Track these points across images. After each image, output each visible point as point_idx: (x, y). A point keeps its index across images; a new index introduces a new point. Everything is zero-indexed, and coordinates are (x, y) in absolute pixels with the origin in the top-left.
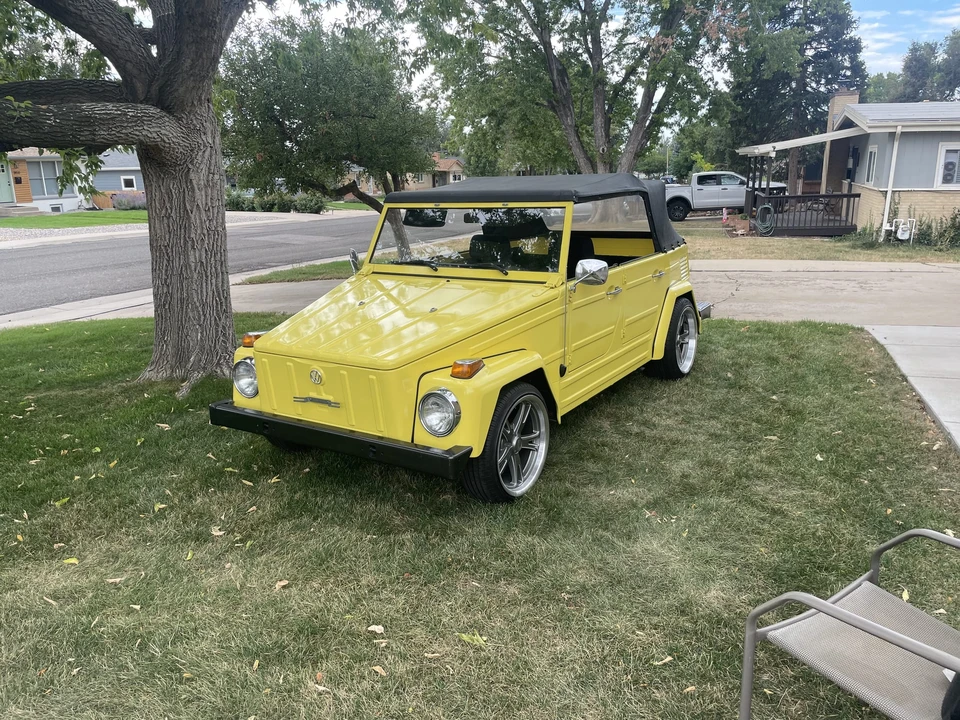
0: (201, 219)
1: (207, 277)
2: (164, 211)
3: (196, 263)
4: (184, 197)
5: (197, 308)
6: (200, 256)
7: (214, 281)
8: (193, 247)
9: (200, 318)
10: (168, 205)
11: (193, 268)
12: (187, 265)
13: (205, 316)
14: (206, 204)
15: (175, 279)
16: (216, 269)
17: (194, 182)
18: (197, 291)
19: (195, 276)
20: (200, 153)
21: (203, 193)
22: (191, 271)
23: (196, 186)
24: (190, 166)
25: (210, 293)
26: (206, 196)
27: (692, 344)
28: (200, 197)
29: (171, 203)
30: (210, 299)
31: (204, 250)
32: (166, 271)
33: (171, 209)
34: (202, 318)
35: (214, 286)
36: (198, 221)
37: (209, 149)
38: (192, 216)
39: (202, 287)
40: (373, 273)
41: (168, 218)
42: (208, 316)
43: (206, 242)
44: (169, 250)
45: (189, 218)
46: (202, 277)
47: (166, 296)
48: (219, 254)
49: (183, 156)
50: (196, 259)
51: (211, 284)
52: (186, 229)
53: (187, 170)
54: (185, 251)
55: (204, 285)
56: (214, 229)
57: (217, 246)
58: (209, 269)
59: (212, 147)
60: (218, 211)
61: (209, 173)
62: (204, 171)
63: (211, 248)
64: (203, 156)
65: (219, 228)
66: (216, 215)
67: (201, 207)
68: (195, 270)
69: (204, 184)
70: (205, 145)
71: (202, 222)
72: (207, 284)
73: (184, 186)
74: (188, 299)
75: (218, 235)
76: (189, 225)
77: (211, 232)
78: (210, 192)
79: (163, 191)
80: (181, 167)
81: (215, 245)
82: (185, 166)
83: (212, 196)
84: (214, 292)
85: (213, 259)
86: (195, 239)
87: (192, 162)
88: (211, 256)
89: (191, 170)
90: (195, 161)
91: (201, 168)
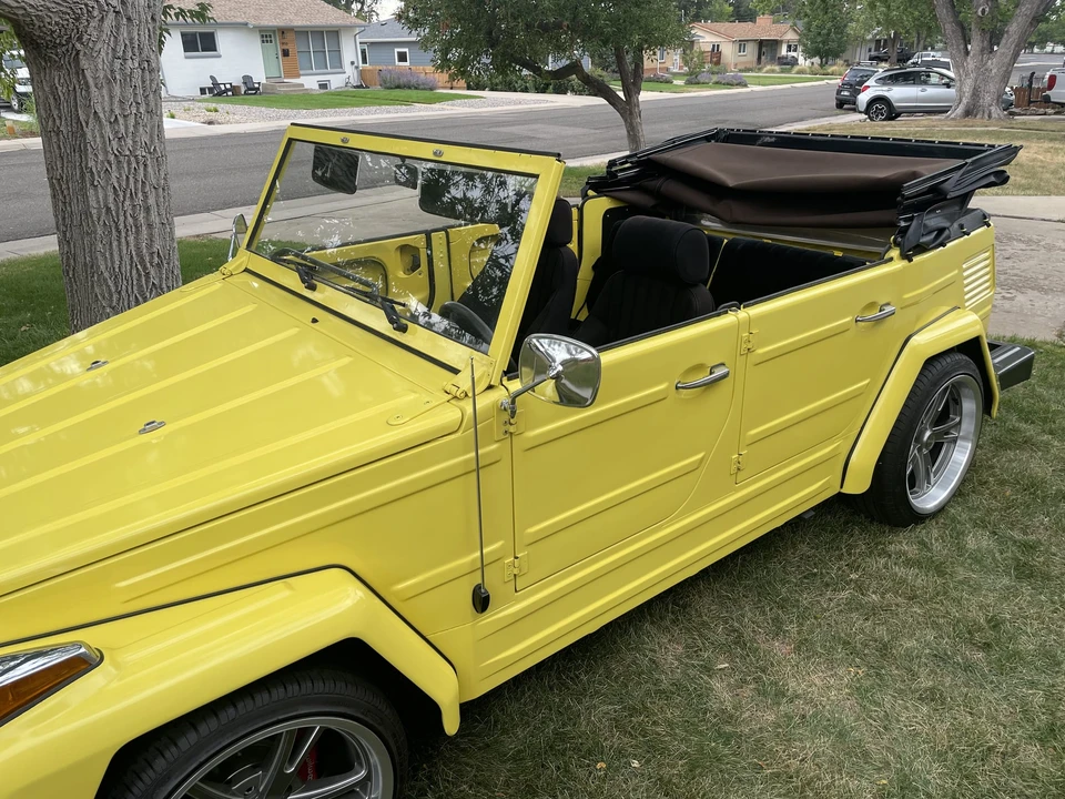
0: (102, 136)
1: (120, 232)
2: (50, 123)
3: (99, 209)
4: (75, 99)
5: (105, 280)
6: (106, 196)
7: (131, 239)
8: (92, 184)
9: (111, 296)
10: (55, 113)
11: (95, 219)
12: (88, 214)
13: (119, 293)
14: (112, 111)
15: (76, 231)
16: (135, 218)
17: (88, 74)
18: (104, 255)
19: (100, 231)
20: (92, 24)
21: (105, 91)
22: (93, 222)
23: (90, 81)
24: (78, 46)
25: (126, 259)
26: (111, 98)
27: (960, 457)
28: (100, 100)
29: (59, 109)
30: (126, 268)
31: (110, 189)
32: (64, 219)
33: (60, 118)
34: (115, 297)
35: (132, 247)
36: (98, 139)
37: (111, 16)
38: (89, 136)
39: (111, 248)
40: (246, 270)
41: (58, 135)
42: (123, 293)
43: (115, 174)
44: (64, 187)
45: (84, 135)
46: (110, 232)
47: (68, 258)
48: (140, 195)
49: (63, 30)
50: (99, 202)
51: (127, 243)
52: (83, 152)
53: (74, 52)
54: (83, 189)
55: (115, 244)
56: (128, 153)
57: (136, 181)
58: (122, 218)
59: (117, 13)
60: (137, 123)
61: (114, 57)
62: (104, 55)
63: (124, 184)
64: (100, 29)
65: (138, 153)
66: (132, 129)
67: (101, 115)
68: (99, 219)
69: (106, 76)
70: (101, 9)
71: (104, 142)
72: (119, 242)
73: (74, 81)
74: (92, 266)
75: (138, 163)
76: (85, 146)
77: (122, 158)
78: (117, 90)
79: (47, 89)
80: (64, 49)
81: (132, 180)
82: (70, 45)
83: (124, 97)
84: (132, 257)
85: (127, 203)
86: (94, 170)
87: (80, 39)
88: (124, 197)
89: (81, 53)
90: (85, 37)
91: (97, 48)
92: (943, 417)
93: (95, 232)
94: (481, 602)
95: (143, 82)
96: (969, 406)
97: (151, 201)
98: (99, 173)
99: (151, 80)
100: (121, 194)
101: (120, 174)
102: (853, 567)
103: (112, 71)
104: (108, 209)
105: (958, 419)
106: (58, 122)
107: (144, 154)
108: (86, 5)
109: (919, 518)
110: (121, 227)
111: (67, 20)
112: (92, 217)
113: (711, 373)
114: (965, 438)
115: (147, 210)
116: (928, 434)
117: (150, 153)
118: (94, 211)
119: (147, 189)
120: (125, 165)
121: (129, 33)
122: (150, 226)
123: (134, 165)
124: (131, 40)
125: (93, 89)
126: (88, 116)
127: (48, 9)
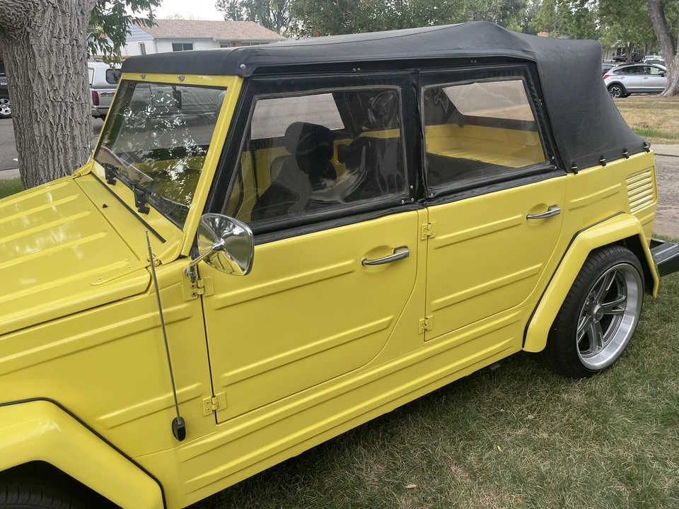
0: (43, 89)
1: (54, 152)
2: (12, 80)
3: (40, 136)
4: (27, 65)
6: (45, 129)
7: (61, 157)
8: (36, 120)
10: (15, 74)
11: (38, 143)
12: (34, 140)
14: (50, 72)
15: (27, 152)
16: (64, 143)
17: (35, 48)
18: (43, 167)
19: (41, 152)
20: (37, 15)
21: (45, 59)
22: (36, 145)
23: (36, 52)
24: (28, 29)
26: (50, 63)
27: (626, 326)
28: (42, 65)
29: (17, 71)
30: (58, 176)
31: (48, 125)
32: (20, 143)
33: (18, 77)
35: (62, 162)
36: (40, 91)
37: (50, 10)
38: (35, 89)
39: (48, 163)
40: (91, 173)
41: (16, 88)
43: (51, 114)
44: (20, 122)
45: (31, 88)
46: (48, 152)
48: (68, 127)
49: (18, 19)
50: (40, 132)
51: (59, 159)
52: (31, 99)
53: (26, 34)
54: (31, 123)
55: (50, 160)
56: (60, 100)
57: (66, 118)
58: (55, 143)
59: (55, 8)
60: (67, 81)
61: (52, 37)
62: (45, 35)
63: (57, 121)
64: (42, 18)
65: (67, 100)
66: (63, 84)
67: (43, 75)
68: (40, 144)
69: (46, 49)
70: (43, 4)
71: (45, 93)
72: (54, 160)
73: (27, 52)
74: (36, 175)
75: (67, 107)
76: (32, 95)
77: (56, 103)
78: (54, 59)
79: (10, 58)
80: (20, 31)
81: (62, 117)
82: (24, 29)
83: (58, 64)
84: (61, 169)
85: (59, 133)
86: (38, 111)
87: (29, 25)
88: (57, 129)
89: (31, 34)
90: (33, 23)
91: (40, 31)
92: (611, 295)
93: (38, 152)
94: (180, 432)
95: (73, 54)
96: (633, 288)
97: (76, 132)
98: (41, 113)
99: (79, 53)
100: (55, 127)
101: (55, 114)
102: (530, 409)
103: (51, 46)
104: (46, 137)
105: (624, 298)
106: (16, 79)
107: (72, 101)
108: (33, 2)
109: (589, 373)
110: (55, 149)
111: (21, 12)
112: (36, 142)
113: (394, 253)
114: (629, 313)
115: (73, 138)
116: (597, 307)
117: (76, 100)
118: (37, 138)
119: (74, 124)
120: (58, 108)
121: (63, 21)
122: (75, 149)
123: (64, 108)
124: (65, 26)
125: (37, 57)
126: (34, 75)
127: (7, 4)
